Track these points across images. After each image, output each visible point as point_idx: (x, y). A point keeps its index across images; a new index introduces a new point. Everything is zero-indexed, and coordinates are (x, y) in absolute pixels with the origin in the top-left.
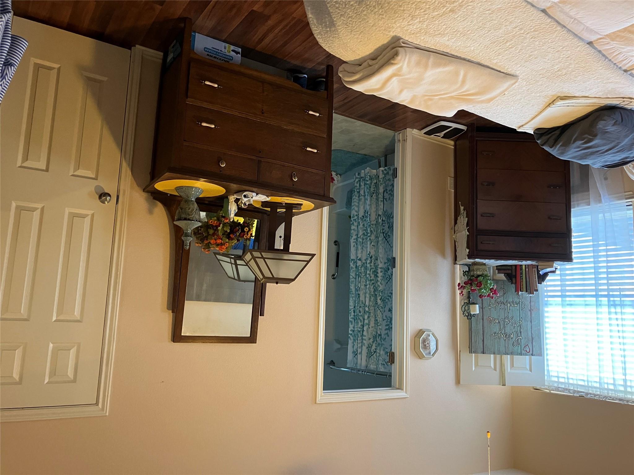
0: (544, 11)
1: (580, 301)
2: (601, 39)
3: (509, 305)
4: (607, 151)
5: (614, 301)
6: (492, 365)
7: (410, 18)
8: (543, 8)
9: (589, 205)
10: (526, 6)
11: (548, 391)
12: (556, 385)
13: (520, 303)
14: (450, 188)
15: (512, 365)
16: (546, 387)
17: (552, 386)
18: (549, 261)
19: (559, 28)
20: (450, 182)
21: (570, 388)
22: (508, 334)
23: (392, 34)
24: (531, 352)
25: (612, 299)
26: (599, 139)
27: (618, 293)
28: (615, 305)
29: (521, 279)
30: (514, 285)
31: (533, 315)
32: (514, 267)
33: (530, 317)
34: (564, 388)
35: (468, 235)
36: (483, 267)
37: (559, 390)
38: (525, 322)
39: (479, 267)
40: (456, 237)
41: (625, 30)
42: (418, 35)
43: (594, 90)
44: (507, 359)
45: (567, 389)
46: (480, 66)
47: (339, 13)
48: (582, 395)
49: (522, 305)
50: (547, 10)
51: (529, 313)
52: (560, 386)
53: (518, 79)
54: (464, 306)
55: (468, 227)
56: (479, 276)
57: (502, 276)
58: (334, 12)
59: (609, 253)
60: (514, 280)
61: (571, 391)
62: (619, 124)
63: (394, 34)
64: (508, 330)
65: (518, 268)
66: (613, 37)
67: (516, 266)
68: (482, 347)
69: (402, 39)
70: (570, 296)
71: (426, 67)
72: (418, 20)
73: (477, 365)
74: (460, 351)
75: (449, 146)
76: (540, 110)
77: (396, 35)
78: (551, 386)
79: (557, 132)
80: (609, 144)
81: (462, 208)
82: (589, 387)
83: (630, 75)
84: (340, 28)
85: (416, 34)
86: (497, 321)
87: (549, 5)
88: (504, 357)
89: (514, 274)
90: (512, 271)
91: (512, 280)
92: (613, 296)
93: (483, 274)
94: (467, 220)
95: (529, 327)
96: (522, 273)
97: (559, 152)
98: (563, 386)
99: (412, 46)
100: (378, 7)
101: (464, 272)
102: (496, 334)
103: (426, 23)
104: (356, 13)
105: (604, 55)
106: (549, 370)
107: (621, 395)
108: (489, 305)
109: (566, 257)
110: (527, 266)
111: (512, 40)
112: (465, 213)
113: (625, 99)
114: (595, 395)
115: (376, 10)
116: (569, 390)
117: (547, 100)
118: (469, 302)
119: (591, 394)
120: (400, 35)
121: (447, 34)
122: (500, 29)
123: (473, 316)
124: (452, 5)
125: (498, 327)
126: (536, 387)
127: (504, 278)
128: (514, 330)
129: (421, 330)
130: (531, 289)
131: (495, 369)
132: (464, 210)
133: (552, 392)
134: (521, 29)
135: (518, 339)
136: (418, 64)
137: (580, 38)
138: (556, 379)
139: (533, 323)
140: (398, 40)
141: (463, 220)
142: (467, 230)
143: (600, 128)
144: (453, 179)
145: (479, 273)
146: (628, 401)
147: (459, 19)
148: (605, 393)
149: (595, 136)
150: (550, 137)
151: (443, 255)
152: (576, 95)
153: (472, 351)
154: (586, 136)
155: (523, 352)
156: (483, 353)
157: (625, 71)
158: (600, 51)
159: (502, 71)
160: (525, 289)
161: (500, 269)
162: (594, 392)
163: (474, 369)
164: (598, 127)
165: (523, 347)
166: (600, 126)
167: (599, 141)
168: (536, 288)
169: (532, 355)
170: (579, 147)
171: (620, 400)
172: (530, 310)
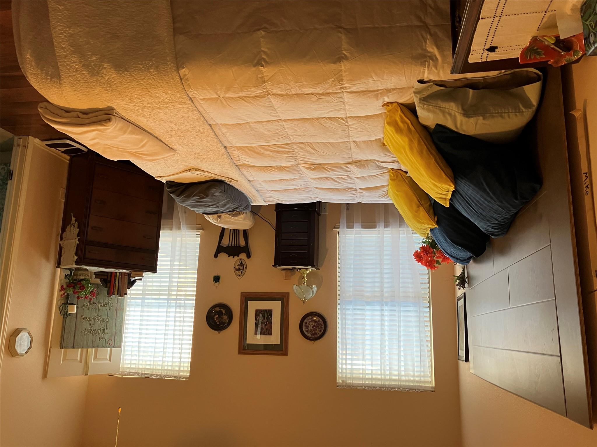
0: (210, 125)
1: (156, 303)
2: (232, 147)
3: (100, 305)
4: (209, 206)
5: (180, 303)
6: (79, 358)
7: (129, 101)
8: (210, 124)
9: (172, 230)
10: (204, 121)
11: (121, 376)
12: (128, 371)
13: (109, 303)
14: (61, 198)
15: (95, 357)
16: (120, 373)
17: (125, 372)
18: (140, 271)
19: (215, 137)
20: (62, 192)
21: (139, 372)
22: (96, 331)
23: (109, 105)
24: (113, 345)
25: (178, 302)
26: (209, 199)
27: (184, 297)
28: (180, 307)
29: (114, 284)
30: (107, 289)
31: (118, 314)
32: (110, 274)
33: (115, 316)
34: (134, 373)
35: (78, 244)
36: (86, 272)
37: (130, 374)
38: (111, 320)
39: (82, 272)
40: (63, 244)
41: (246, 147)
42: (128, 111)
43: (216, 170)
44: (92, 351)
45: (136, 373)
46: (156, 139)
47: (68, 73)
48: (148, 376)
49: (110, 305)
50: (212, 126)
51: (115, 312)
52: (131, 371)
53: (176, 152)
54: (62, 307)
55: (79, 238)
56: (81, 280)
57: (98, 281)
58: (64, 71)
59: (181, 267)
60: (108, 284)
61: (140, 374)
62: (223, 193)
63: (111, 105)
64: (97, 326)
65: (113, 276)
66: (238, 148)
67: (111, 273)
68: (72, 342)
69: (115, 110)
70: (148, 299)
71: (125, 133)
72: (134, 104)
73: (65, 359)
74: (51, 347)
75: (65, 160)
76: (178, 172)
77: (111, 106)
78: (123, 372)
79: (183, 187)
80: (213, 202)
81: (73, 219)
82: (153, 369)
83: (238, 168)
84: (65, 84)
85: (127, 110)
86: (88, 320)
87: (214, 123)
88: (89, 350)
89: (109, 279)
90: (108, 277)
91: (107, 285)
92: (180, 300)
93: (85, 279)
94: (78, 231)
95: (114, 324)
96: (115, 279)
97: (182, 200)
98: (134, 371)
99: (120, 116)
100: (107, 85)
101: (66, 276)
102: (86, 331)
103: (138, 108)
104: (85, 81)
105: (230, 155)
106: (124, 358)
107: (176, 374)
108: (84, 306)
109: (153, 268)
110: (120, 274)
111: (185, 133)
112: (77, 224)
113: (229, 179)
114: (157, 375)
115: (105, 86)
116: (138, 374)
117: (187, 168)
118: (66, 302)
119: (154, 375)
120: (115, 107)
121: (148, 117)
122: (182, 126)
123: (69, 315)
124: (162, 105)
125: (88, 325)
126: (111, 374)
127: (100, 282)
128: (102, 327)
129: (18, 329)
130: (122, 293)
131: (81, 361)
132: (76, 221)
133: (124, 376)
134: (194, 130)
135: (104, 335)
136: (120, 129)
137: (222, 144)
138: (129, 366)
139: (117, 321)
140: (113, 110)
141: (73, 230)
142: (77, 240)
143: (211, 192)
144: (65, 190)
145: (82, 277)
146: (180, 378)
147: (161, 113)
148: (165, 373)
149: (207, 196)
150: (178, 189)
151: (47, 258)
152: (204, 170)
153: (63, 347)
154: (202, 194)
155: (107, 345)
156: (73, 347)
157: (237, 166)
158: (228, 153)
159: (169, 145)
160: (116, 292)
161: (97, 274)
162: (157, 373)
163: (61, 363)
164: (211, 191)
165: (107, 341)
166: (212, 191)
167: (208, 199)
168: (125, 292)
169: (114, 347)
170: (195, 200)
171: (175, 377)
172: (116, 310)
